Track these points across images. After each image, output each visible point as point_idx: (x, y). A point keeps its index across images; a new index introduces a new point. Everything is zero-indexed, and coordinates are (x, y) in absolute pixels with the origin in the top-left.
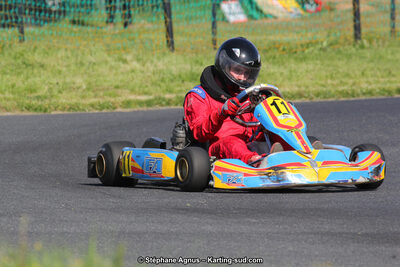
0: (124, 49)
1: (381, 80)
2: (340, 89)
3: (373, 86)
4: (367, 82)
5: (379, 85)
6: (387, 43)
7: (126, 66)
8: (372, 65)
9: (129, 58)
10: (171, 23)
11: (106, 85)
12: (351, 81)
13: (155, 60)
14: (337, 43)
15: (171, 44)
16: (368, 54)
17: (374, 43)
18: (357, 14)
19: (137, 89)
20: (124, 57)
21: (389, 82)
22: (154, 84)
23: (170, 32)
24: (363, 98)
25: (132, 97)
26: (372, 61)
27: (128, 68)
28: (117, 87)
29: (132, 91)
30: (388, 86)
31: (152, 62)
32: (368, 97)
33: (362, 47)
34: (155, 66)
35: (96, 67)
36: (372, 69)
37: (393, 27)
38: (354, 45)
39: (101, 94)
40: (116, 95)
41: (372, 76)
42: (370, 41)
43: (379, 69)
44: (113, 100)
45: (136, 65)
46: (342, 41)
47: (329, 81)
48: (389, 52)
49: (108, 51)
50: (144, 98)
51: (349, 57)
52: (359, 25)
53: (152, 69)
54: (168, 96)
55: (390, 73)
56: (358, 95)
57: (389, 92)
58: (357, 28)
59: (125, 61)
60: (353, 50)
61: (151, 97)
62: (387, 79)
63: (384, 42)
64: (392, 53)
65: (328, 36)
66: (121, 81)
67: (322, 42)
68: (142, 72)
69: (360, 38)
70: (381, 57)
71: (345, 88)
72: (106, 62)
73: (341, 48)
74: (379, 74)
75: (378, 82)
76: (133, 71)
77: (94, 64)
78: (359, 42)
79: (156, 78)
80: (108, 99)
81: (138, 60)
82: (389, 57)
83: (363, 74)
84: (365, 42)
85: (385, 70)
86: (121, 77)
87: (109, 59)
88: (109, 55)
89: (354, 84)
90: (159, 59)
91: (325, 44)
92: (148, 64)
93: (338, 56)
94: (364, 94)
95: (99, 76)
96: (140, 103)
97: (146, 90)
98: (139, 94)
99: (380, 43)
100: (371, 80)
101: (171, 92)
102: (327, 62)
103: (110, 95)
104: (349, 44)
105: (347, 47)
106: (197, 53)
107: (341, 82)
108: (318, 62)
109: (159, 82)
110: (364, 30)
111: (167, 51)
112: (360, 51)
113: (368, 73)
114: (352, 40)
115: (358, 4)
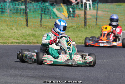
0: (13, 25)
2: (79, 41)
6: (94, 28)
7: (12, 31)
8: (89, 34)
9: (14, 28)
10: (27, 18)
11: (6, 36)
13: (22, 30)
14: (79, 27)
15: (27, 25)
16: (88, 31)
17: (90, 28)
18: (85, 18)
19: (15, 38)
20: (12, 28)
22: (21, 37)
23: (27, 21)
25: (14, 41)
26: (89, 33)
27: (13, 31)
28: (9, 37)
29: (14, 39)
31: (21, 30)
33: (87, 29)
34: (22, 31)
35: (3, 31)
37: (97, 23)
38: (84, 28)
39: (4, 39)
40: (8, 40)
42: (89, 27)
44: (7, 41)
45: (16, 31)
47: (76, 39)
48: (95, 31)
49: (7, 26)
50: (17, 41)
51: (82, 32)
52: (86, 22)
53: (20, 32)
54: (25, 41)
58: (85, 23)
59: (12, 29)
60: (84, 29)
61: (20, 41)
64: (96, 31)
65: (77, 25)
66: (11, 35)
67: (74, 27)
68: (17, 33)
69: (86, 26)
70: (92, 32)
71: (81, 41)
72: (6, 29)
73: (80, 29)
76: (14, 32)
77: (3, 30)
78: (86, 27)
79: (21, 35)
80: (6, 41)
81: (17, 29)
82: (95, 32)
84: (88, 27)
86: (10, 34)
87: (7, 28)
88: (7, 27)
89: (83, 40)
90: (23, 29)
91: (75, 27)
92: (19, 31)
93: (79, 31)
95: (4, 33)
96: (16, 43)
97: (18, 39)
98: (16, 40)
99: (92, 28)
101: (26, 39)
102: (75, 33)
103: (7, 40)
104: (83, 28)
105: (82, 28)
106: (35, 28)
107: (79, 39)
108: (73, 33)
109: (22, 36)
110: (87, 24)
111: (26, 27)
112: (86, 30)
114: (84, 26)
115: (86, 15)
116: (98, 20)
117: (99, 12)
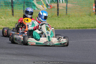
0: (1, 15)
1: (63, 25)
3: (61, 27)
4: (59, 26)
5: (62, 27)
6: (65, 17)
8: (61, 22)
9: (2, 17)
10: (13, 10)
12: (55, 25)
13: (9, 18)
15: (13, 15)
16: (60, 19)
18: (58, 9)
19: (4, 25)
20: (1, 17)
21: (65, 26)
22: (8, 24)
23: (13, 12)
24: (58, 29)
26: (61, 21)
27: (2, 20)
29: (3, 25)
30: (64, 27)
31: (8, 19)
32: (59, 29)
33: (59, 17)
36: (61, 23)
37: (67, 13)
38: (57, 17)
41: (60, 24)
42: (61, 16)
43: (62, 23)
46: (54, 16)
51: (56, 19)
52: (58, 12)
53: (8, 20)
55: (65, 24)
56: (57, 29)
57: (64, 28)
58: (58, 13)
60: (57, 18)
61: (7, 27)
62: (64, 25)
63: (64, 16)
64: (66, 19)
65: (51, 14)
68: (5, 21)
69: (58, 15)
70: (63, 20)
74: (62, 24)
75: (62, 26)
76: (3, 21)
78: (58, 16)
79: (8, 23)
81: (5, 18)
82: (65, 20)
83: (58, 24)
84: (60, 16)
85: (64, 23)
89: (56, 26)
91: (50, 16)
92: (7, 19)
93: (53, 19)
94: (58, 28)
97: (6, 25)
98: (4, 26)
99: (63, 16)
100: (60, 25)
101: (12, 26)
102: (50, 20)
104: (56, 16)
105: (55, 17)
106: (19, 17)
107: (53, 25)
111: (12, 16)
112: (58, 18)
113: (60, 23)
114: (57, 16)
115: (58, 7)
116: (68, 11)
117: (68, 4)
